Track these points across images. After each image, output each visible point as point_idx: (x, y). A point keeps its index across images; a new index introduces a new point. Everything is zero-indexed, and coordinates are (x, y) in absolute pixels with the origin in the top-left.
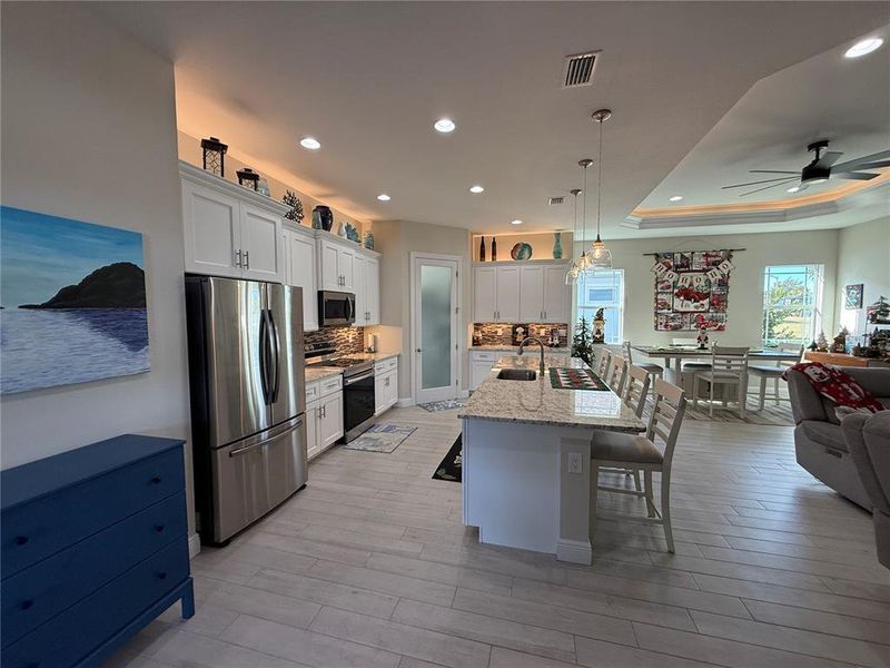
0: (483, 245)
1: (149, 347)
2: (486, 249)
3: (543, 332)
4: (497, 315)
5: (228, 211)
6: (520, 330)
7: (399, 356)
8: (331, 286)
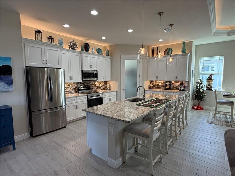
0: (153, 50)
1: (13, 85)
2: (154, 52)
3: (177, 84)
4: (157, 77)
5: (40, 49)
6: (168, 83)
7: (117, 91)
8: (86, 68)
